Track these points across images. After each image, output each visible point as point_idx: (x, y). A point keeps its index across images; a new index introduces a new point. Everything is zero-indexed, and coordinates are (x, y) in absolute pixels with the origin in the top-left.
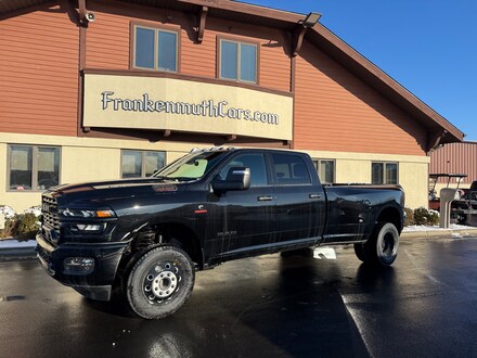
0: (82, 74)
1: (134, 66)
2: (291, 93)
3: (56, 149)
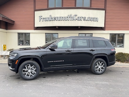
0: (34, 11)
1: (49, 7)
2: (104, 9)
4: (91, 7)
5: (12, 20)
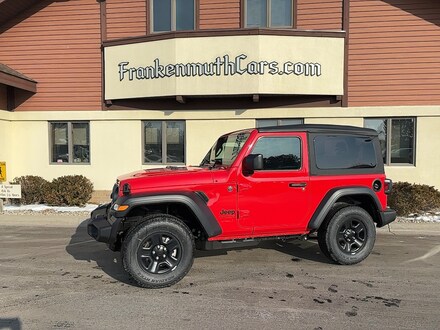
1: (152, 31)
4: (295, 26)
5: (29, 77)
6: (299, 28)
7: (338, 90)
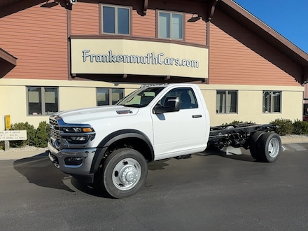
0: (69, 40)
1: (102, 32)
2: (207, 46)
3: (55, 89)
4: (184, 40)
6: (186, 41)
7: (205, 76)
